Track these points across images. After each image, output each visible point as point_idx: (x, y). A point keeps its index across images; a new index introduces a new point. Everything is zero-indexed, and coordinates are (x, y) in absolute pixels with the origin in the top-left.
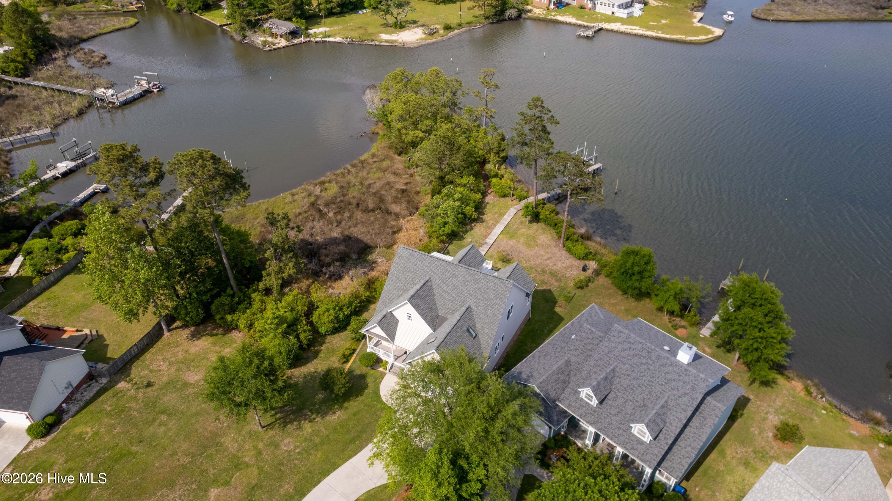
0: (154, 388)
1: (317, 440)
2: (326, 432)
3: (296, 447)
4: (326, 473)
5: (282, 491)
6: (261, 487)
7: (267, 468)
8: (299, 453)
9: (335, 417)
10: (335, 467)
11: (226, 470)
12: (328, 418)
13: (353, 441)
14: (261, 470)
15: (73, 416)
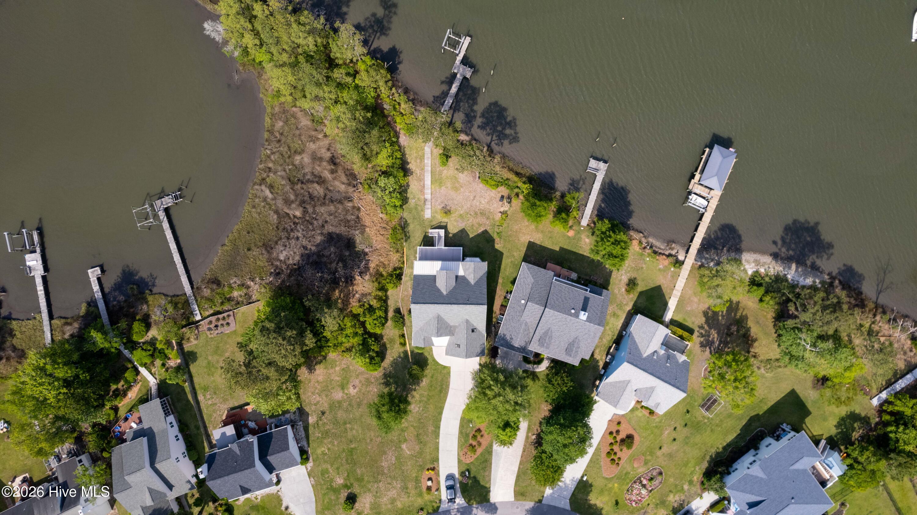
0: (327, 413)
1: (425, 399)
2: (426, 393)
3: (419, 408)
4: (441, 413)
5: (430, 431)
6: (420, 434)
7: (415, 425)
8: (423, 410)
9: (424, 383)
10: (442, 408)
11: (400, 435)
12: (421, 385)
13: (441, 391)
14: (414, 428)
15: (309, 446)
